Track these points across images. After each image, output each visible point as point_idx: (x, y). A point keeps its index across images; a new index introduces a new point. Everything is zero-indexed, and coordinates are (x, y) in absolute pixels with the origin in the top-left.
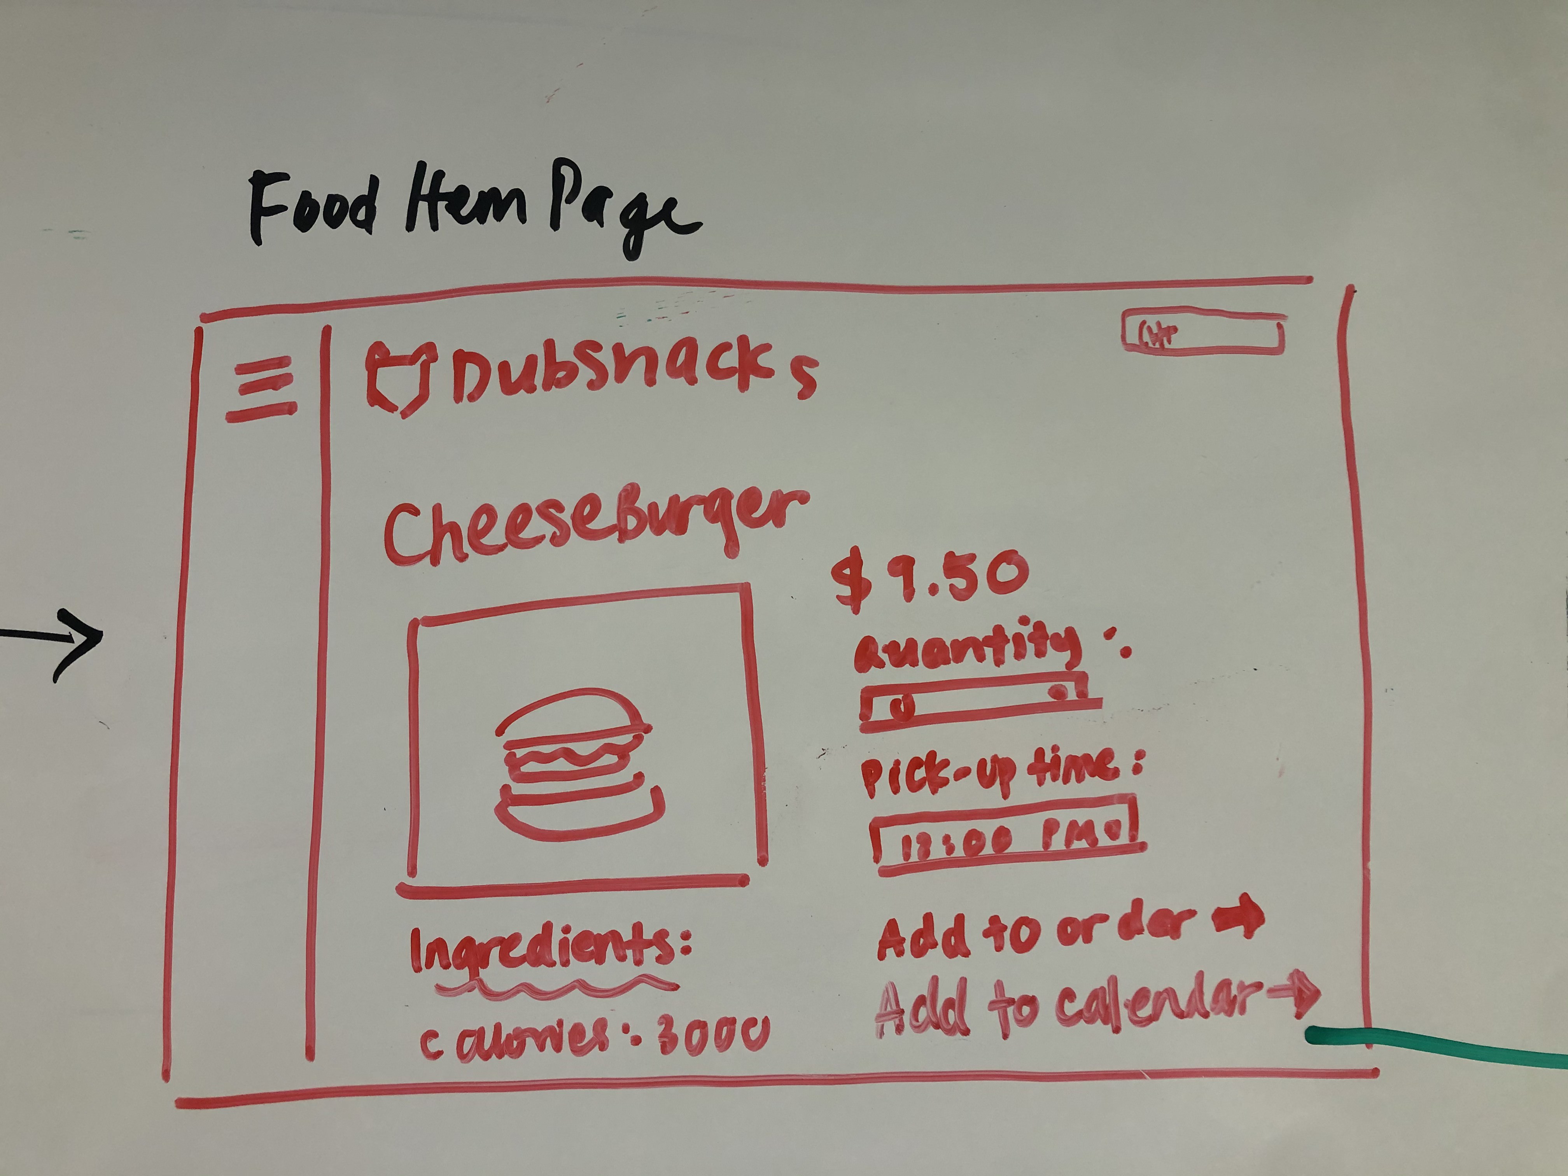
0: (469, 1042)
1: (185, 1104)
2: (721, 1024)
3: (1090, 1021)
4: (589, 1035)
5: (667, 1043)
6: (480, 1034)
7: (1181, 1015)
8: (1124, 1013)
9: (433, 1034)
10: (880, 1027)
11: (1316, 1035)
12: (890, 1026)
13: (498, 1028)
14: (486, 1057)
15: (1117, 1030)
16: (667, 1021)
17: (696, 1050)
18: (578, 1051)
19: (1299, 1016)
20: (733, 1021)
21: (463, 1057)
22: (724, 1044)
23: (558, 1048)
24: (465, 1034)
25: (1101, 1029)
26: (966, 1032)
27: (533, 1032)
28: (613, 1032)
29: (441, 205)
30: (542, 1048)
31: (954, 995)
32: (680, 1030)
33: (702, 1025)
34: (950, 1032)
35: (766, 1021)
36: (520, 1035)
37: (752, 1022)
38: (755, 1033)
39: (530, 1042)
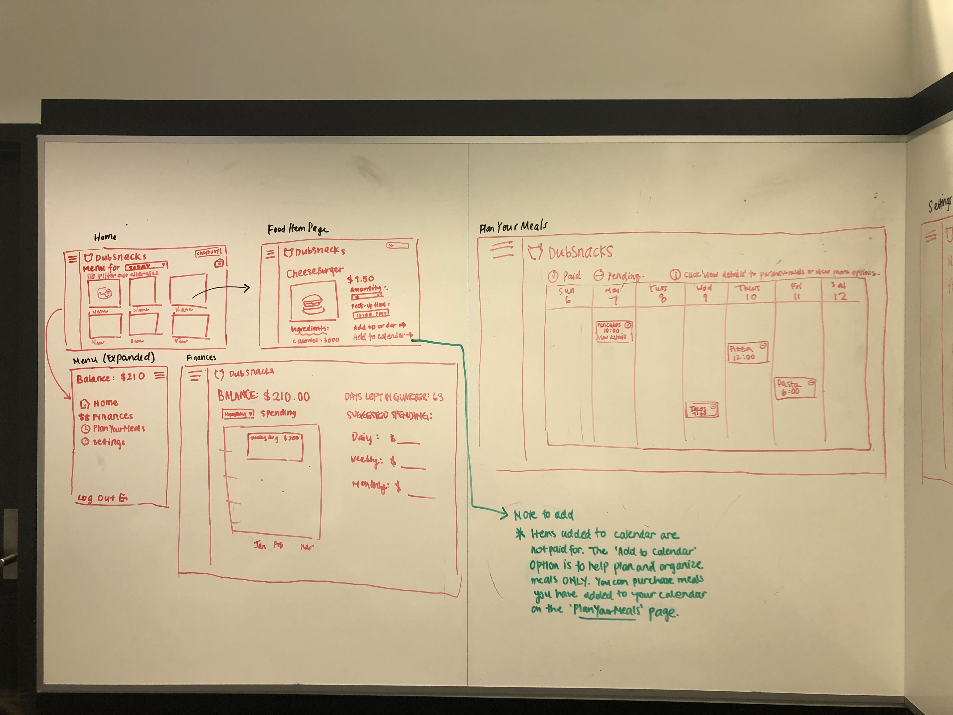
0: (299, 341)
1: (262, 349)
2: (333, 339)
3: (382, 339)
4: (315, 340)
5: (326, 341)
6: (301, 340)
7: (394, 338)
8: (387, 337)
9: (294, 340)
11: (412, 340)
12: (355, 339)
13: (303, 339)
14: (301, 343)
15: (386, 340)
16: (326, 338)
17: (329, 342)
18: (314, 342)
19: (410, 338)
20: (334, 338)
21: (298, 343)
22: (333, 342)
23: (311, 342)
24: (299, 340)
25: (384, 340)
26: (366, 340)
27: (308, 340)
28: (318, 340)
29: (294, 229)
30: (309, 342)
31: (364, 335)
32: (327, 340)
33: (330, 339)
34: (363, 340)
35: (339, 339)
36: (306, 340)
37: (337, 339)
39: (307, 341)
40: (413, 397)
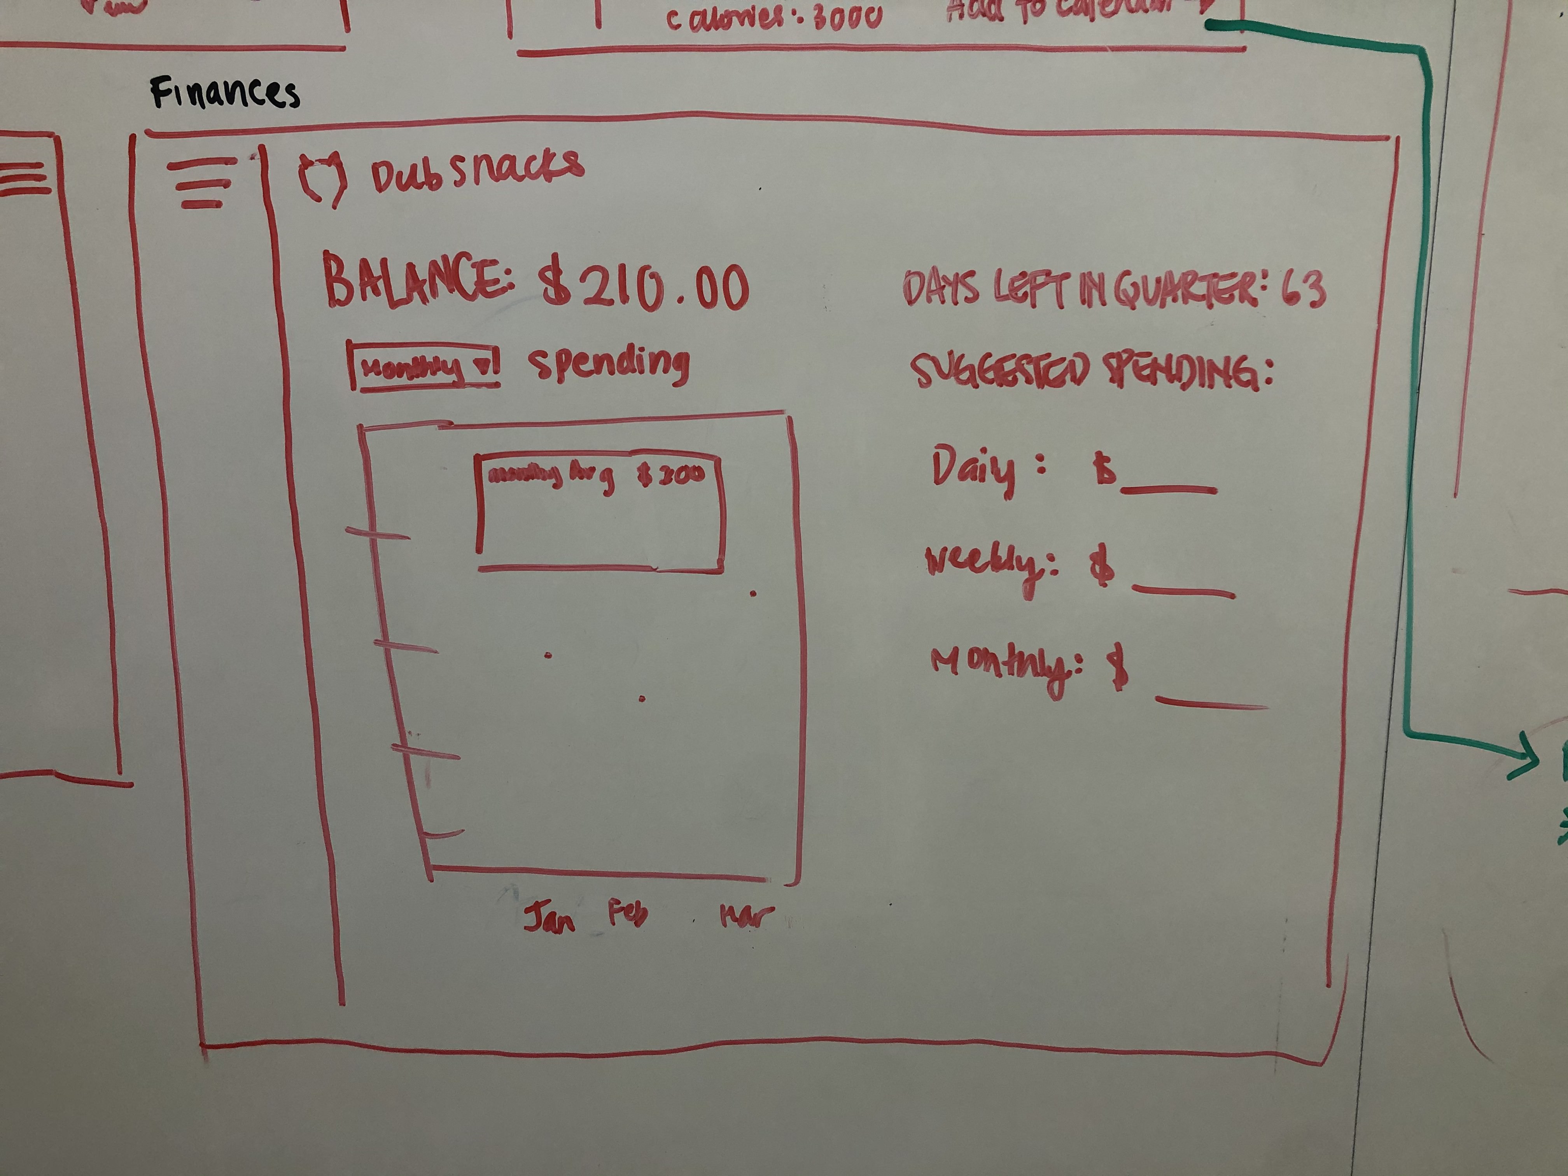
0: (697, 19)
1: (522, 54)
2: (852, 12)
3: (1076, 13)
4: (772, 16)
5: (820, 22)
6: (704, 13)
7: (1131, 11)
8: (1097, 9)
9: (673, 13)
10: (949, 15)
11: (1212, 25)
12: (956, 14)
13: (715, 10)
14: (708, 29)
15: (1092, 20)
16: (820, 8)
17: (838, 27)
18: (765, 26)
19: (1202, 12)
20: (860, 9)
21: (693, 28)
22: (854, 24)
23: (752, 24)
24: (694, 14)
25: (1083, 19)
26: (1002, 19)
27: (737, 13)
28: (786, 15)
30: (742, 24)
32: (827, 13)
33: (841, 11)
34: (992, 19)
35: (880, 9)
36: (728, 15)
37: (871, 10)
38: (873, 17)
39: (735, 19)
40: (1199, 288)
